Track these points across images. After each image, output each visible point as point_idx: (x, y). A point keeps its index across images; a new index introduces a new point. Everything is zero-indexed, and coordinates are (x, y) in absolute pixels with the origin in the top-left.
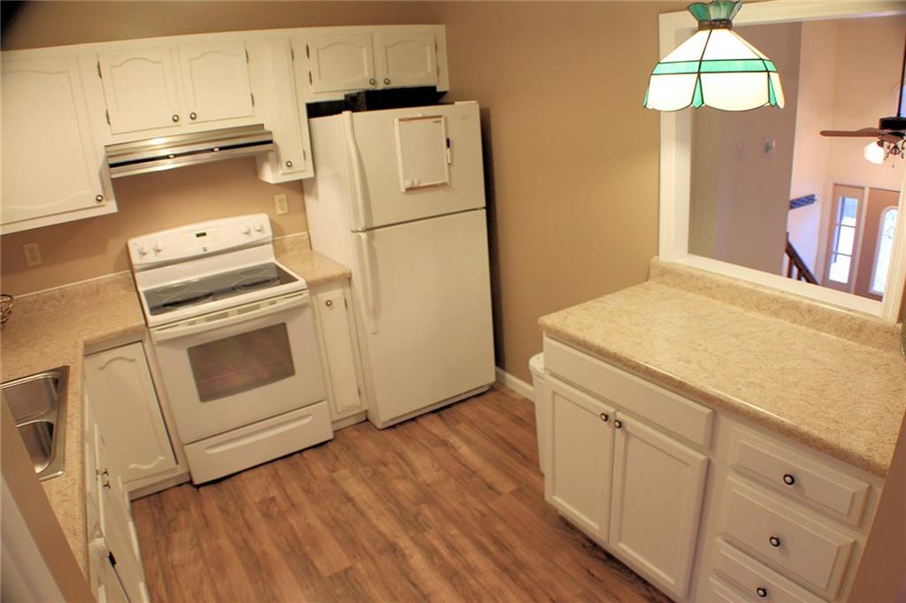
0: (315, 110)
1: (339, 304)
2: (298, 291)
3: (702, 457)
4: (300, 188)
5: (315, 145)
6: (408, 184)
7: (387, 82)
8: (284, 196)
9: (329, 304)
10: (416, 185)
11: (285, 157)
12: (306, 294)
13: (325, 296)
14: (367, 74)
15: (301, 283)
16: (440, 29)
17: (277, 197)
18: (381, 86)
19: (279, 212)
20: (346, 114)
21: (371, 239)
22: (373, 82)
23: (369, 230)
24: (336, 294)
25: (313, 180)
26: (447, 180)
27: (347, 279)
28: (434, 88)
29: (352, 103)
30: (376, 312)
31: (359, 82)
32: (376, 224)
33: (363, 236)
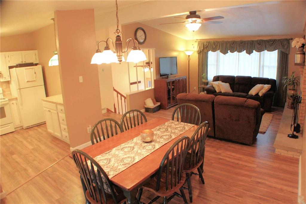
0: (11, 67)
1: (15, 104)
2: (7, 101)
3: (56, 112)
4: (8, 82)
5: (11, 74)
6: (27, 81)
7: (25, 62)
8: (5, 85)
9: (13, 103)
10: (29, 81)
11: (4, 76)
12: (8, 101)
13: (12, 102)
14: (21, 60)
15: (7, 99)
16: (36, 51)
17: (4, 85)
18: (24, 63)
19: (4, 88)
20: (15, 68)
21: (20, 91)
22: (22, 62)
23: (20, 89)
24: (14, 102)
25: (10, 81)
26: (35, 80)
27: (16, 99)
28: (33, 63)
29: (17, 66)
30: (22, 105)
31: (19, 62)
32: (21, 88)
33: (18, 90)
